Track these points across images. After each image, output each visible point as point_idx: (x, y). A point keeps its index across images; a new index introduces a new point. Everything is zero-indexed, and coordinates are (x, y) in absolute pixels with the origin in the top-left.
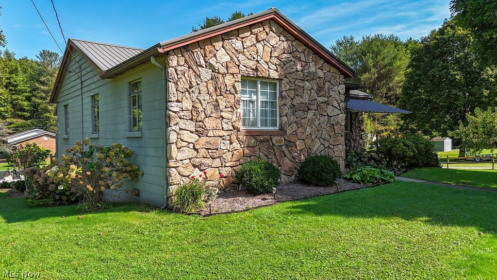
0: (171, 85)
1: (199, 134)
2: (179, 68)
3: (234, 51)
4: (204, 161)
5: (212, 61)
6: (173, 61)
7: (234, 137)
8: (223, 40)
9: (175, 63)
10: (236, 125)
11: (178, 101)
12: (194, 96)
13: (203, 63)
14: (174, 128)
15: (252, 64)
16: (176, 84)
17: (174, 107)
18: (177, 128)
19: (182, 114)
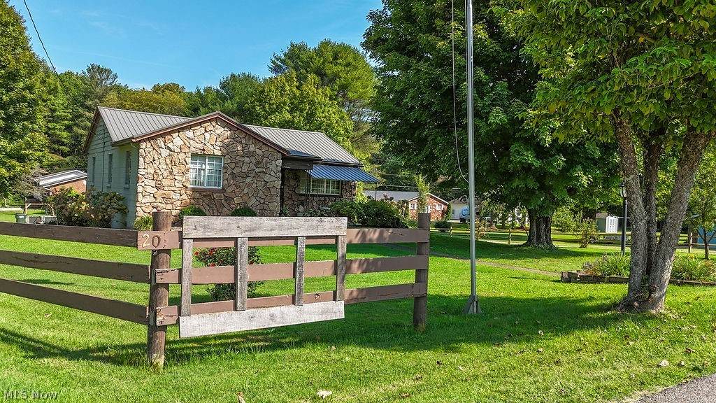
0: (141, 159)
1: (158, 188)
2: (147, 150)
3: (186, 138)
4: (160, 204)
5: (170, 145)
6: (143, 145)
7: (183, 192)
8: (179, 132)
9: (144, 147)
10: (185, 184)
11: (144, 169)
12: (156, 166)
13: (163, 146)
14: (140, 184)
15: (201, 146)
16: (144, 158)
17: (142, 172)
18: (143, 184)
19: (146, 176)
